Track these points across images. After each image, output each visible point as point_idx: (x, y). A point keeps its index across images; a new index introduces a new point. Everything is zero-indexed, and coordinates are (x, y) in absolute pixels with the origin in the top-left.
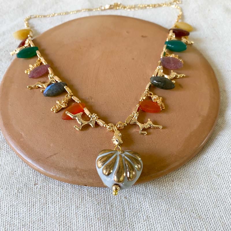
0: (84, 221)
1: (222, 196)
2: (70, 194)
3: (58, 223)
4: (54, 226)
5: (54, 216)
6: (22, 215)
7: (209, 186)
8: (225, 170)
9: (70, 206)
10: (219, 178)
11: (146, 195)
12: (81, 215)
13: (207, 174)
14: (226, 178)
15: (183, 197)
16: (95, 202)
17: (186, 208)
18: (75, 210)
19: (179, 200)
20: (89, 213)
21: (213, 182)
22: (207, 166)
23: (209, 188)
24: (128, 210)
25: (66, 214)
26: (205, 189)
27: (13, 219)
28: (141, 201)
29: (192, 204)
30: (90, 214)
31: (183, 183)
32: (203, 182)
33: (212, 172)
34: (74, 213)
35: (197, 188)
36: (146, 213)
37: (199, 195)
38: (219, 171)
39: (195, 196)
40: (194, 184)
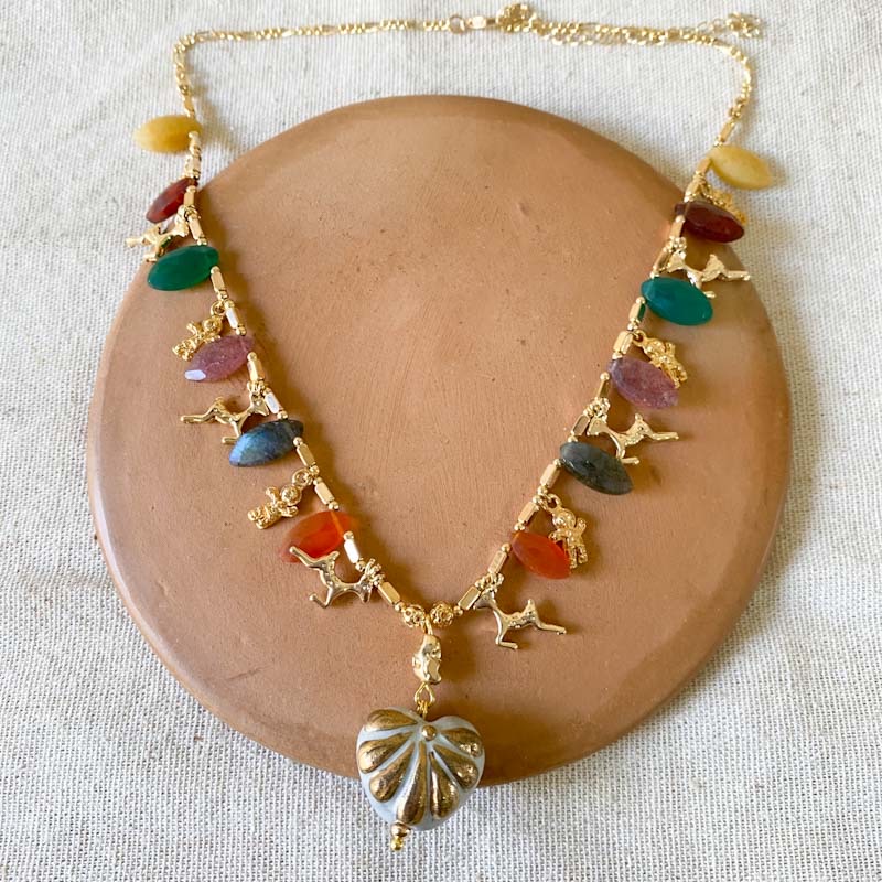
0: (316, 864)
1: (696, 849)
2: (285, 785)
3: (250, 858)
4: (240, 865)
5: (241, 838)
6: (159, 823)
7: (665, 813)
8: (724, 775)
9: (285, 817)
10: (702, 795)
11: (488, 813)
12: (311, 846)
13: (669, 777)
14: (720, 797)
15: (589, 836)
16: (350, 815)
17: (588, 868)
18: (295, 831)
19: (576, 841)
20: (331, 844)
21: (681, 803)
22: (678, 751)
23: (665, 821)
24: (433, 849)
25: (273, 838)
26: (654, 820)
27: (138, 831)
28: (472, 830)
29: (606, 859)
30: (333, 847)
31: (597, 791)
32: (653, 797)
33: (685, 774)
34: (294, 837)
35: (632, 814)
36: (478, 867)
37: (633, 835)
38: (707, 772)
39: (622, 835)
40: (626, 799)
